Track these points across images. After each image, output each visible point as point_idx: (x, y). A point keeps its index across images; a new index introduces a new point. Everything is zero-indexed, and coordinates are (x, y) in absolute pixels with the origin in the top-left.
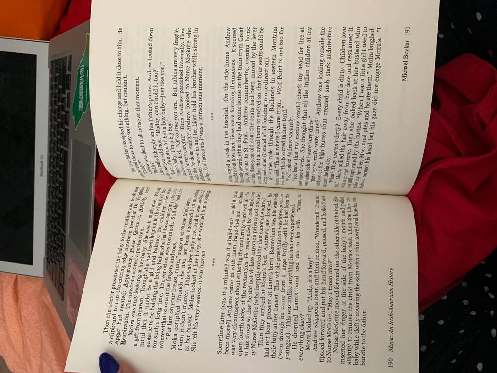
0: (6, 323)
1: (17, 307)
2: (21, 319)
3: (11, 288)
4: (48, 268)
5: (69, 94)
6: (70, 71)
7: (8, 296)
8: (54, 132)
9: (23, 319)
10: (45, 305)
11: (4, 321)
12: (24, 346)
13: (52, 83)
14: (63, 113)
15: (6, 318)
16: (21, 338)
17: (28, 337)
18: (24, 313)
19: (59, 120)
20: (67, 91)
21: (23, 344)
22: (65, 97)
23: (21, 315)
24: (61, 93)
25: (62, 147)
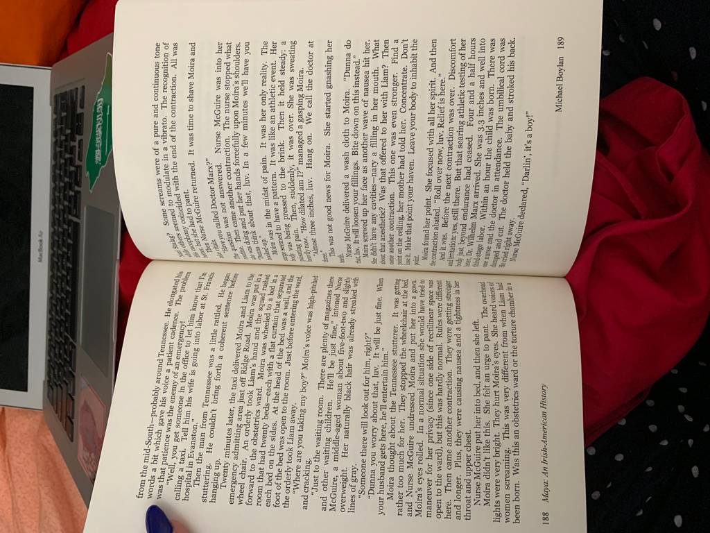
1: (4, 454)
2: (10, 472)
4: (51, 395)
5: (80, 141)
6: (82, 109)
8: (59, 197)
9: (13, 471)
10: (46, 449)
13: (56, 127)
14: (72, 169)
16: (10, 500)
17: (19, 496)
18: (14, 462)
19: (67, 180)
20: (78, 138)
21: (13, 508)
22: (75, 146)
23: (9, 465)
24: (69, 140)
25: (70, 217)
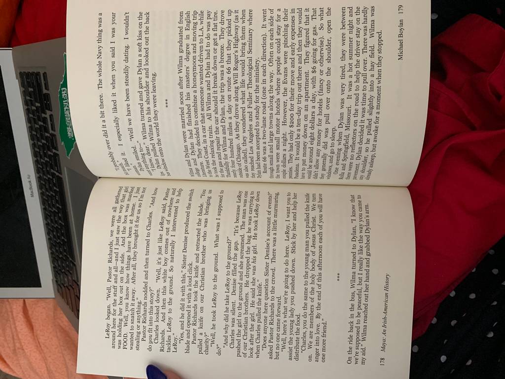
0: (24, 352)
1: (33, 335)
2: (40, 346)
3: (22, 317)
5: (51, 116)
6: (48, 90)
7: (22, 325)
8: (40, 153)
9: (42, 346)
10: (63, 329)
11: (23, 349)
12: (49, 371)
13: (25, 98)
14: (47, 134)
15: (25, 347)
16: (44, 365)
17: (50, 362)
18: (42, 340)
19: (44, 141)
20: (48, 113)
21: (47, 370)
22: (46, 118)
23: (38, 342)
24: (40, 112)
25: (52, 171)
